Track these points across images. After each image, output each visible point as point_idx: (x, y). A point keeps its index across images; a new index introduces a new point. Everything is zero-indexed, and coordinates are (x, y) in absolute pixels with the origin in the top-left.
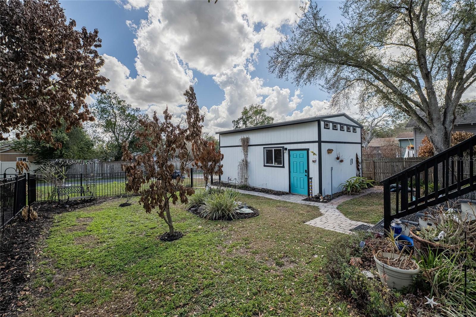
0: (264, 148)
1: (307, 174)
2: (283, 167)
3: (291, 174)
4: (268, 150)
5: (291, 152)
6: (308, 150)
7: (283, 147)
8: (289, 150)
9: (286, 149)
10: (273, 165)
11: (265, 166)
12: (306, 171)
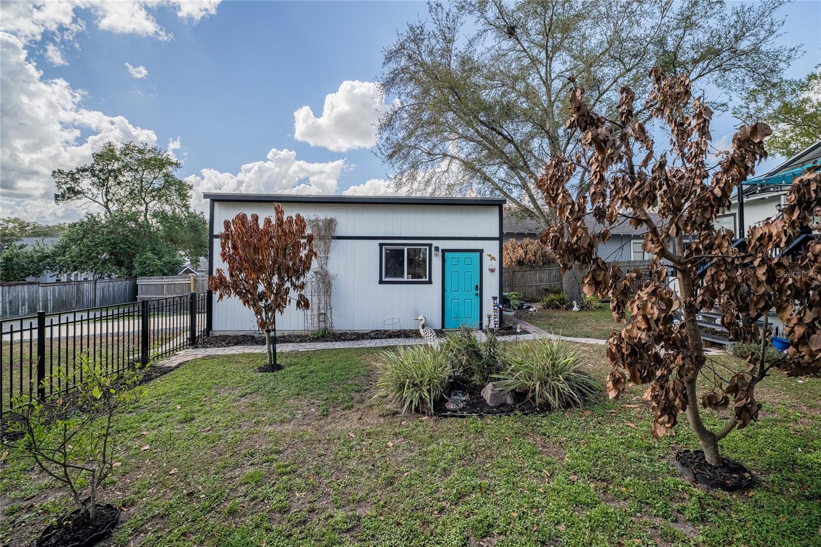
0: (381, 245)
1: (478, 292)
2: (430, 282)
3: (446, 294)
4: (391, 250)
5: (446, 254)
6: (481, 252)
7: (430, 246)
8: (444, 251)
9: (437, 249)
10: (406, 279)
11: (381, 282)
12: (477, 287)
